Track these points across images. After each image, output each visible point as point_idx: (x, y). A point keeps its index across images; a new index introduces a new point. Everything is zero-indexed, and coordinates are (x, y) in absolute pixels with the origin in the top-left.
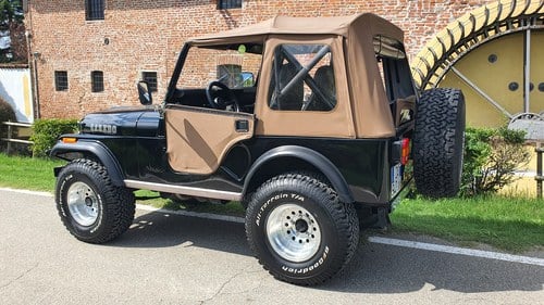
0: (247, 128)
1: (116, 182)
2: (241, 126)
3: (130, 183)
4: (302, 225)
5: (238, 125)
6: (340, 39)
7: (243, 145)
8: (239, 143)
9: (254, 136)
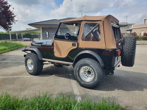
0: (75, 45)
1: (40, 59)
2: (74, 45)
3: (44, 59)
4: (89, 72)
5: (73, 45)
6: (102, 22)
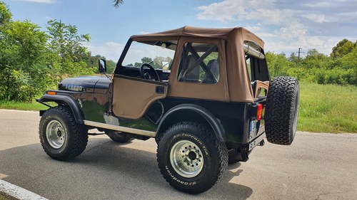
0: (163, 92)
5: (158, 89)
6: (223, 42)
7: (159, 102)
8: (157, 100)
9: (167, 97)
